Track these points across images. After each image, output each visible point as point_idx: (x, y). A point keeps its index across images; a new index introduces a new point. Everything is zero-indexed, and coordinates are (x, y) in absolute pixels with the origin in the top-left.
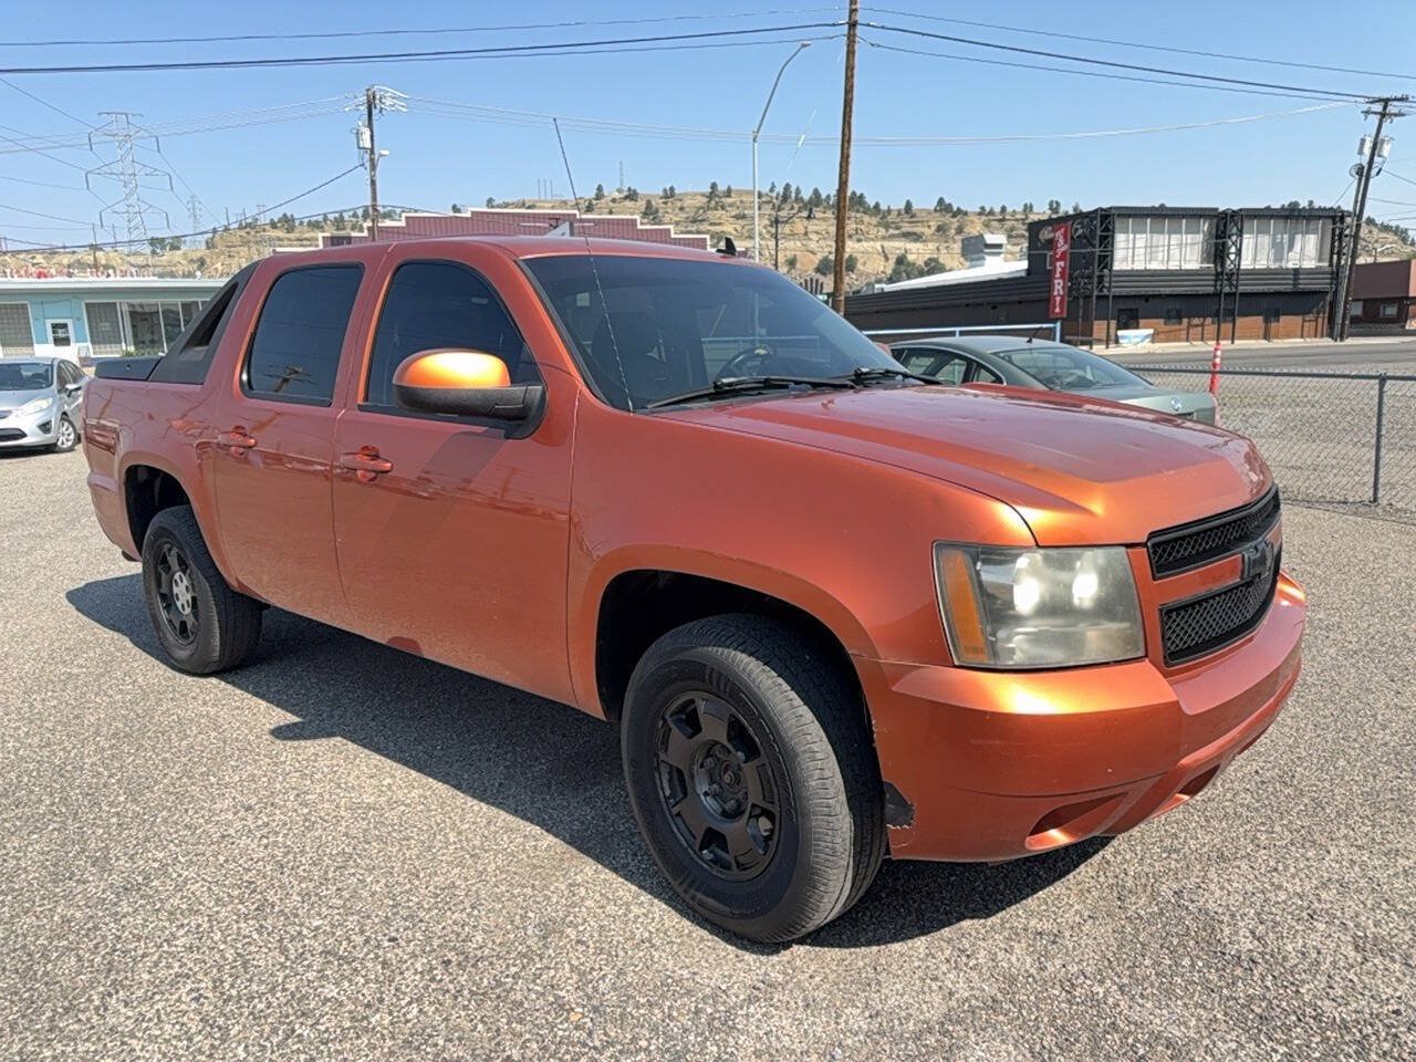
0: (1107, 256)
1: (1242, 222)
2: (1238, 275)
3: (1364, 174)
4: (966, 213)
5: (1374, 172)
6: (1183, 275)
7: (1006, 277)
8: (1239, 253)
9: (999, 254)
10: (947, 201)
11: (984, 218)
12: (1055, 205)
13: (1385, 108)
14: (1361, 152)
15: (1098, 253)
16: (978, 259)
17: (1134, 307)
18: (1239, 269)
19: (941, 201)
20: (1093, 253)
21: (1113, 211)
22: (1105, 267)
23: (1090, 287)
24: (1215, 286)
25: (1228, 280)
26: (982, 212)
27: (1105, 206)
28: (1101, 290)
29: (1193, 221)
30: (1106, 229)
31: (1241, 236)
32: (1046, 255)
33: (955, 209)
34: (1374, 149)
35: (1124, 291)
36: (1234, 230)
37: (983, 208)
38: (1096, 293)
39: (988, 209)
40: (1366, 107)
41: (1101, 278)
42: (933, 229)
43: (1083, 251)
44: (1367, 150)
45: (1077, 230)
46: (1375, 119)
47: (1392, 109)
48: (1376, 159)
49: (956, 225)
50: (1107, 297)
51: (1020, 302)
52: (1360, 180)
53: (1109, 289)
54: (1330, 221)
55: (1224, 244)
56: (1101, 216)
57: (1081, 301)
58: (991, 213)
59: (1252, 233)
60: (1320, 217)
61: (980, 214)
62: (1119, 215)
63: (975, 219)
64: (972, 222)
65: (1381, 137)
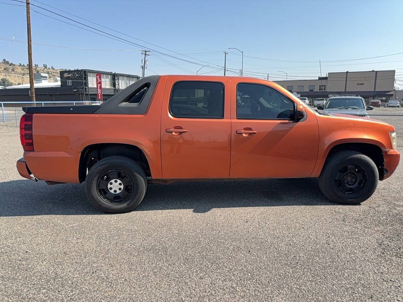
0: (86, 83)
1: (118, 77)
2: (119, 90)
3: (143, 68)
4: (14, 65)
5: (145, 68)
6: (106, 89)
7: (53, 87)
8: (119, 84)
9: (46, 79)
10: (7, 60)
11: (21, 67)
12: (45, 66)
13: (146, 53)
14: (142, 63)
15: (84, 82)
16: (39, 81)
17: (95, 97)
18: (119, 89)
19: (4, 60)
20: (83, 82)
21: (87, 71)
22: (86, 86)
23: (83, 91)
24: (114, 93)
25: (117, 91)
26: (20, 65)
27: (84, 69)
28: (86, 92)
29: (107, 75)
30: (85, 75)
31: (119, 80)
32: (67, 81)
33: (10, 63)
34: (145, 62)
35: (92, 93)
36: (117, 79)
37: (20, 64)
38: (85, 93)
39: (22, 65)
40: (142, 52)
41: (86, 89)
42: (3, 69)
43: (80, 81)
44: (143, 62)
45: (76, 75)
46: (144, 55)
47: (147, 53)
48: (145, 65)
49: (11, 68)
50: (88, 94)
51: (60, 95)
52: (143, 69)
53: (88, 92)
54: (137, 79)
55: (115, 82)
56: (84, 71)
57: (81, 95)
58: (24, 66)
59: (121, 80)
60: (135, 77)
61: (20, 66)
62: (89, 72)
63: (18, 67)
64: (17, 68)
65: (145, 60)
